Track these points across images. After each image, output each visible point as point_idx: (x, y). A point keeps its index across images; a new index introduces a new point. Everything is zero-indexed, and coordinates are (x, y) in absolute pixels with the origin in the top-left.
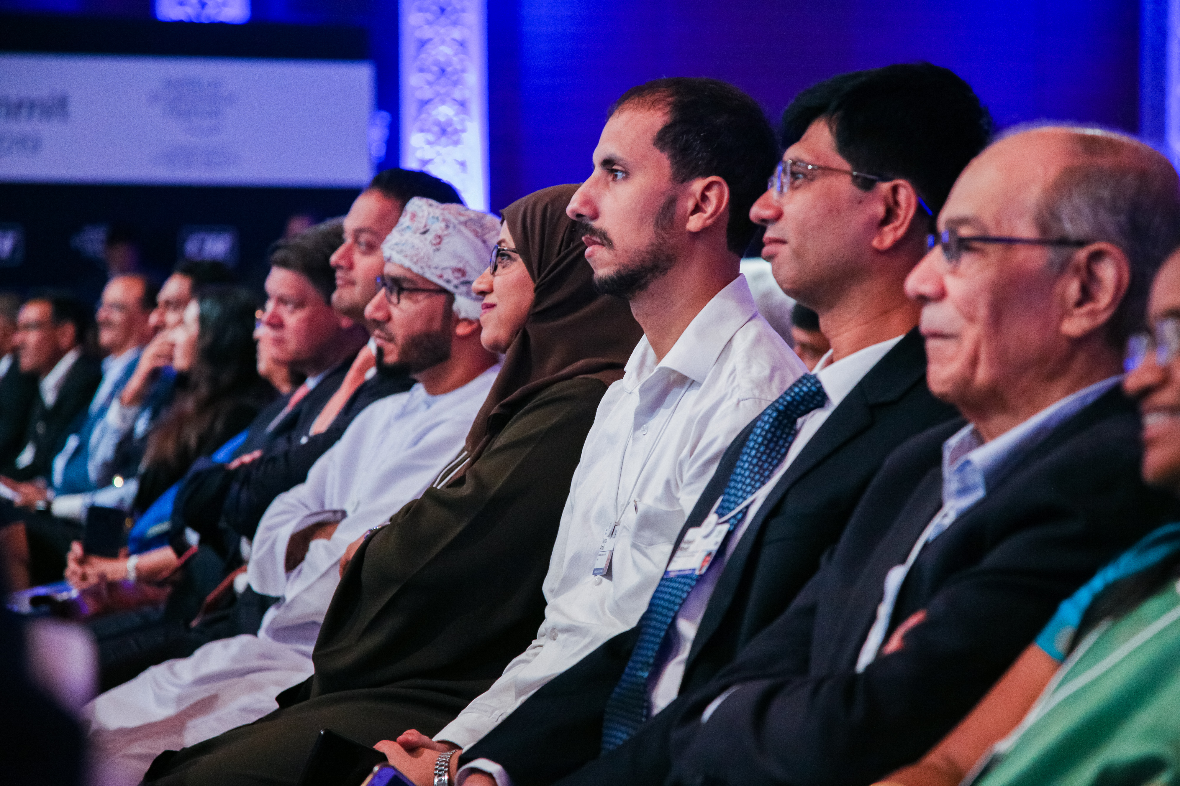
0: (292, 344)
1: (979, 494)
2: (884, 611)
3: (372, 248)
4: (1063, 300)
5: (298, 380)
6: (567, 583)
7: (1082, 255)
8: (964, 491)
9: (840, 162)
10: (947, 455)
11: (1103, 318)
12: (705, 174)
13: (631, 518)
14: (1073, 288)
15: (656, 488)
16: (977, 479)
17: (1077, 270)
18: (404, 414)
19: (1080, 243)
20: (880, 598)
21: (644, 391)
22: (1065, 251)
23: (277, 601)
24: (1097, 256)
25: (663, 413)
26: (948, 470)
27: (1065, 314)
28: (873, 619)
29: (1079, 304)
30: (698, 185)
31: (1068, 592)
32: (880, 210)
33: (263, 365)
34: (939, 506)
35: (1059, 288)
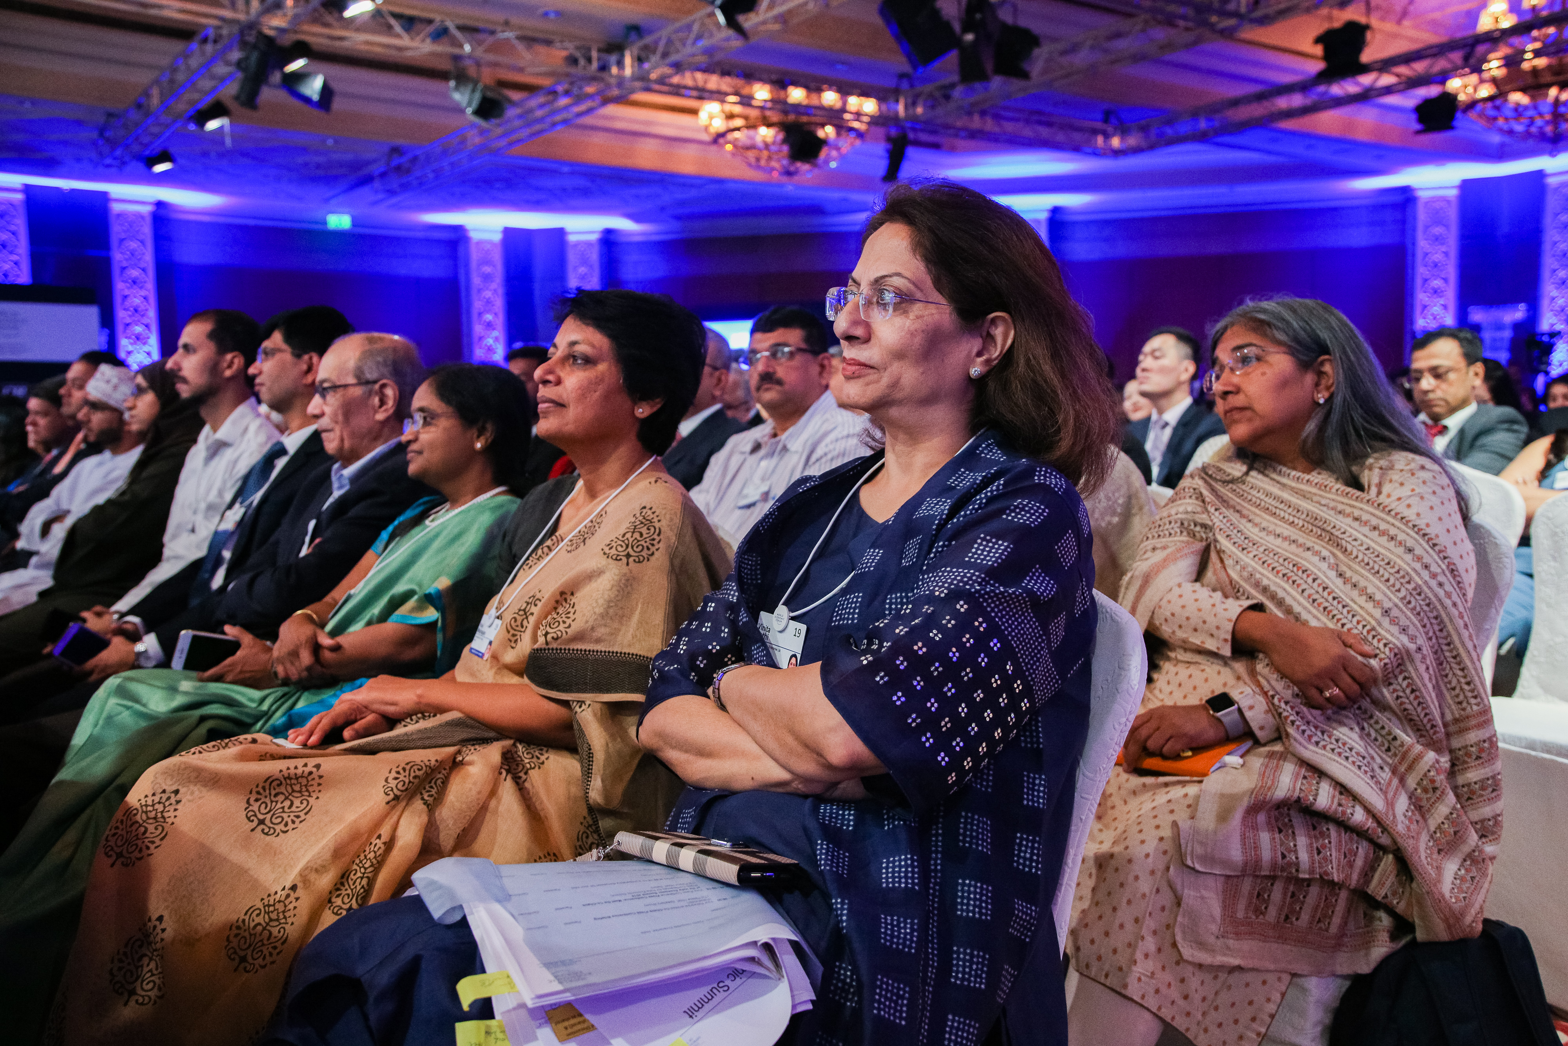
0: (44, 433)
1: (347, 488)
2: (307, 539)
3: (81, 387)
4: (373, 407)
5: (48, 450)
6: (174, 537)
7: (377, 386)
8: (340, 487)
9: (284, 346)
10: (333, 473)
11: (391, 411)
12: (232, 351)
13: (203, 506)
14: (376, 400)
15: (214, 493)
16: (346, 482)
17: (376, 393)
18: (100, 464)
19: (375, 382)
20: (306, 534)
21: (208, 448)
22: (370, 386)
23: (36, 553)
24: (384, 386)
25: (217, 459)
26: (334, 478)
27: (376, 412)
28: (303, 543)
29: (381, 406)
30: (229, 357)
31: (385, 527)
32: (305, 367)
33: (31, 443)
34: (331, 494)
35: (370, 402)
